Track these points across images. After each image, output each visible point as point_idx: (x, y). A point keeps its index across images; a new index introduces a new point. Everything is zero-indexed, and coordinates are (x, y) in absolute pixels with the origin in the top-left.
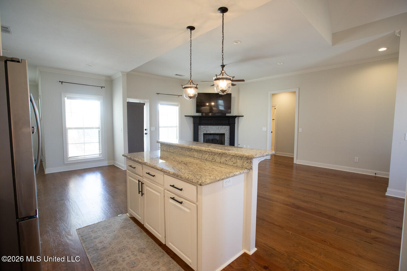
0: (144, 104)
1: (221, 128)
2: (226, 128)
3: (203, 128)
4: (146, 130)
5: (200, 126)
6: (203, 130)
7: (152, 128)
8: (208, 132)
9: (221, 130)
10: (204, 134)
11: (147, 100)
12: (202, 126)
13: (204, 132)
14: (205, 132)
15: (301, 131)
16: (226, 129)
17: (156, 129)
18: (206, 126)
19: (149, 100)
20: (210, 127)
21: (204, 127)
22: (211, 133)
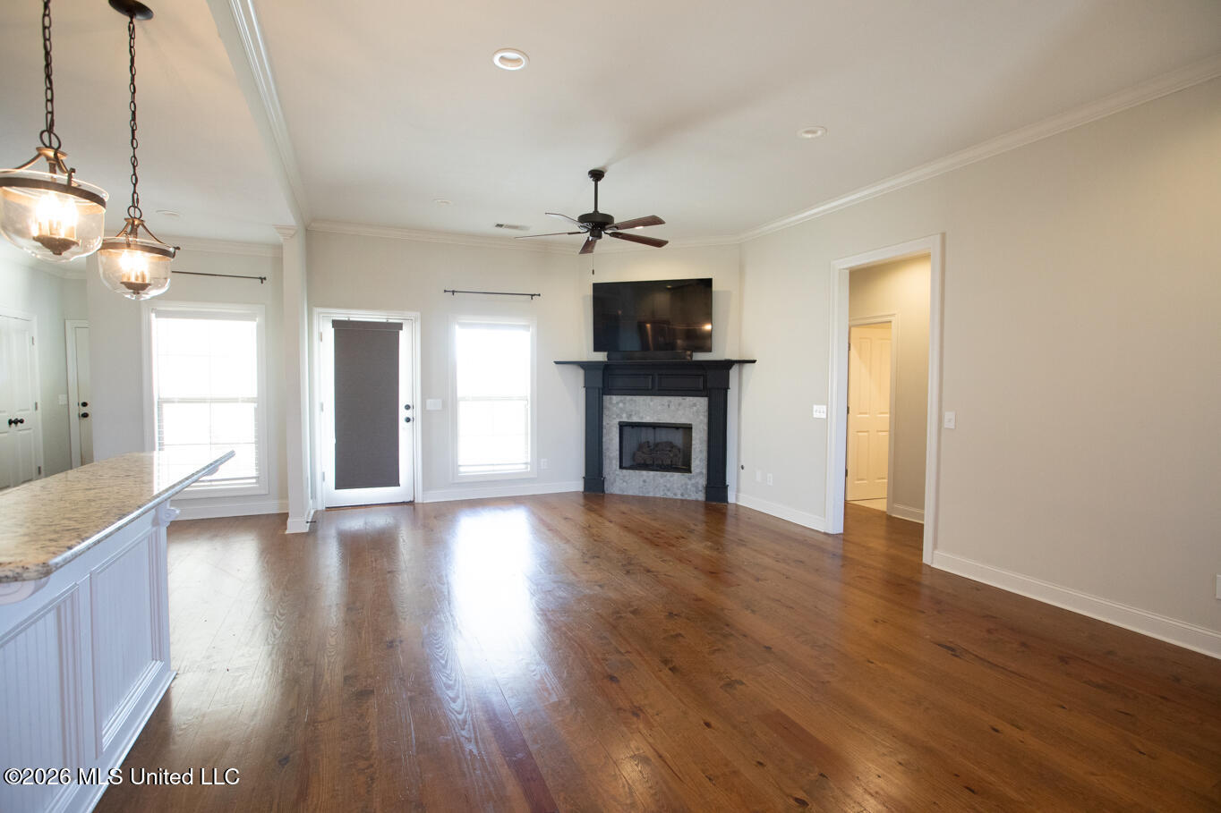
0: (400, 326)
1: (680, 404)
2: (695, 405)
3: (618, 403)
4: (408, 407)
5: (608, 397)
6: (618, 412)
7: (429, 401)
8: (635, 419)
9: (680, 412)
10: (622, 426)
11: (412, 314)
12: (615, 399)
13: (621, 417)
14: (625, 419)
15: (952, 426)
16: (695, 408)
17: (444, 404)
18: (628, 398)
19: (419, 314)
20: (640, 399)
21: (621, 401)
22: (644, 421)
